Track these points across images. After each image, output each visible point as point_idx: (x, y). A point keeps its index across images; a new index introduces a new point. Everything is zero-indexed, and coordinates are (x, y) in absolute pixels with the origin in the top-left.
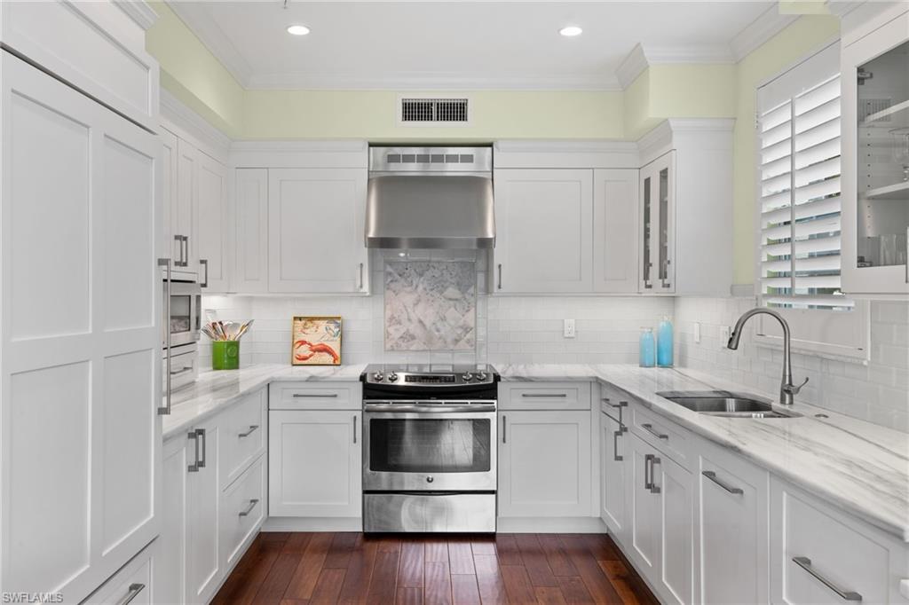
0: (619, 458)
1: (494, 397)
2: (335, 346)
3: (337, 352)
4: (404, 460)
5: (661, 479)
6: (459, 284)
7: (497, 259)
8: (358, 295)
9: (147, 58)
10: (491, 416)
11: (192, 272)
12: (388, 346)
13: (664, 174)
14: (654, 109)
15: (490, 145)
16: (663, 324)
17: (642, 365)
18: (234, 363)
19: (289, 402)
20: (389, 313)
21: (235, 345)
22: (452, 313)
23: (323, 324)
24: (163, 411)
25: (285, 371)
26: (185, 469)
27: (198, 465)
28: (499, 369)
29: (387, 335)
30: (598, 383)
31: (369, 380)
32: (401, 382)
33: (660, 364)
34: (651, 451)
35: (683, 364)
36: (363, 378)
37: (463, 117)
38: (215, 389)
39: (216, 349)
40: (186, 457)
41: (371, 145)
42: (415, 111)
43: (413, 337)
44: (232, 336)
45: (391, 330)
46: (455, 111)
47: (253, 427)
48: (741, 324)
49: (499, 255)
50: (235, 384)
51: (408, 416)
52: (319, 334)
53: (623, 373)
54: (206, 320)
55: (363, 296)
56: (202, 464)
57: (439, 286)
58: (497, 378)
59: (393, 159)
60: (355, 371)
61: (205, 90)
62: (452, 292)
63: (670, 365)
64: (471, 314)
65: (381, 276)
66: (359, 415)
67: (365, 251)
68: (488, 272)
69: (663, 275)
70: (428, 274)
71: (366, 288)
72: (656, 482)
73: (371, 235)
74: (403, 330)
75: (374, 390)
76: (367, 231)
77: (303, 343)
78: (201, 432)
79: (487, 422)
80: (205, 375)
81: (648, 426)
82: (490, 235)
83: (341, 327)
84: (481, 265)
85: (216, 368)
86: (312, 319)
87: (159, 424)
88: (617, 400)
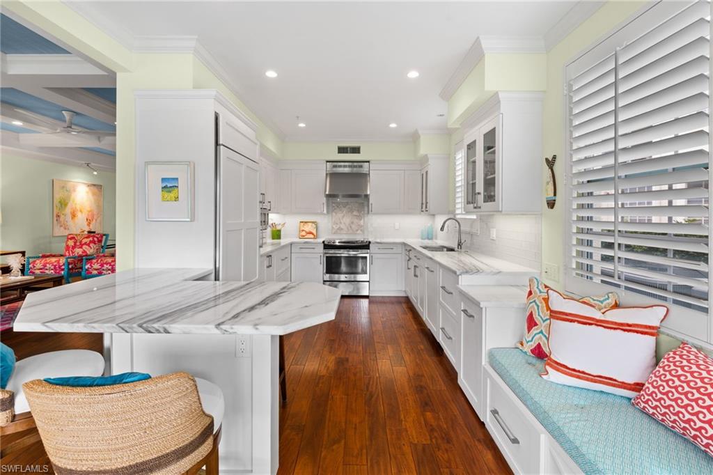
0: (409, 269)
1: (369, 249)
2: (314, 232)
3: (315, 234)
4: (341, 271)
5: (418, 273)
6: (358, 211)
7: (370, 202)
8: (322, 214)
9: (256, 141)
10: (368, 255)
11: (266, 205)
12: (333, 232)
13: (427, 172)
14: (423, 151)
15: (369, 162)
16: (429, 225)
17: (422, 239)
18: (279, 237)
19: (298, 250)
20: (333, 220)
21: (280, 231)
22: (356, 221)
23: (310, 224)
24: (261, 247)
25: (297, 240)
26: (265, 267)
27: (269, 266)
28: (370, 240)
29: (333, 227)
30: (404, 244)
31: (326, 243)
32: (337, 244)
33: (429, 239)
34: (416, 264)
35: (436, 239)
36: (323, 242)
37: (359, 152)
38: (273, 244)
39: (273, 232)
40: (266, 263)
41: (327, 162)
42: (342, 150)
43: (342, 229)
44: (278, 228)
45: (334, 226)
46: (356, 150)
47: (286, 258)
48: (445, 223)
49: (371, 200)
50: (280, 243)
51: (343, 255)
52: (309, 228)
53: (415, 242)
54: (270, 222)
55: (324, 214)
56: (271, 266)
57: (351, 211)
58: (370, 242)
59: (335, 166)
60: (321, 240)
61: (271, 145)
62: (355, 213)
63: (432, 239)
64: (362, 221)
65: (331, 207)
66: (322, 255)
67: (325, 199)
68: (368, 206)
69: (426, 207)
70: (348, 206)
71: (325, 212)
72: (417, 274)
73: (327, 193)
74: (338, 226)
75: (327, 246)
76: (325, 191)
77: (303, 230)
78: (270, 256)
79: (366, 258)
80: (269, 240)
81: (415, 256)
82: (368, 193)
83: (316, 225)
84: (366, 203)
85: (273, 239)
86: (306, 222)
87: (259, 250)
88: (408, 249)
